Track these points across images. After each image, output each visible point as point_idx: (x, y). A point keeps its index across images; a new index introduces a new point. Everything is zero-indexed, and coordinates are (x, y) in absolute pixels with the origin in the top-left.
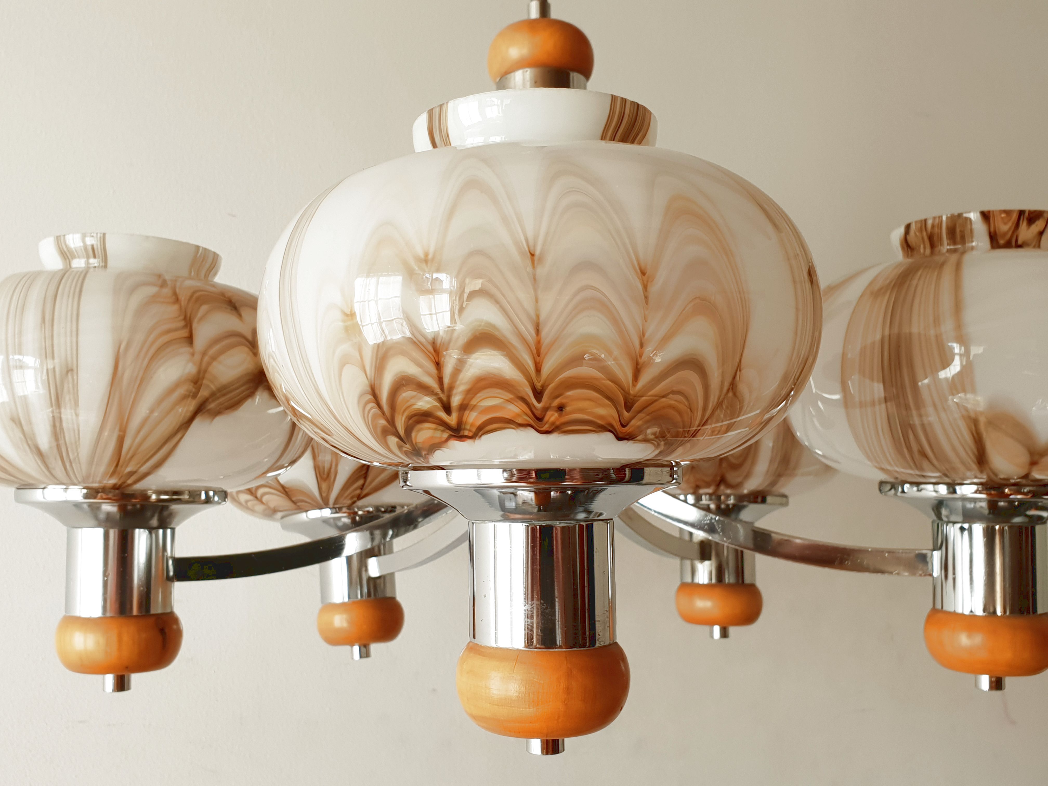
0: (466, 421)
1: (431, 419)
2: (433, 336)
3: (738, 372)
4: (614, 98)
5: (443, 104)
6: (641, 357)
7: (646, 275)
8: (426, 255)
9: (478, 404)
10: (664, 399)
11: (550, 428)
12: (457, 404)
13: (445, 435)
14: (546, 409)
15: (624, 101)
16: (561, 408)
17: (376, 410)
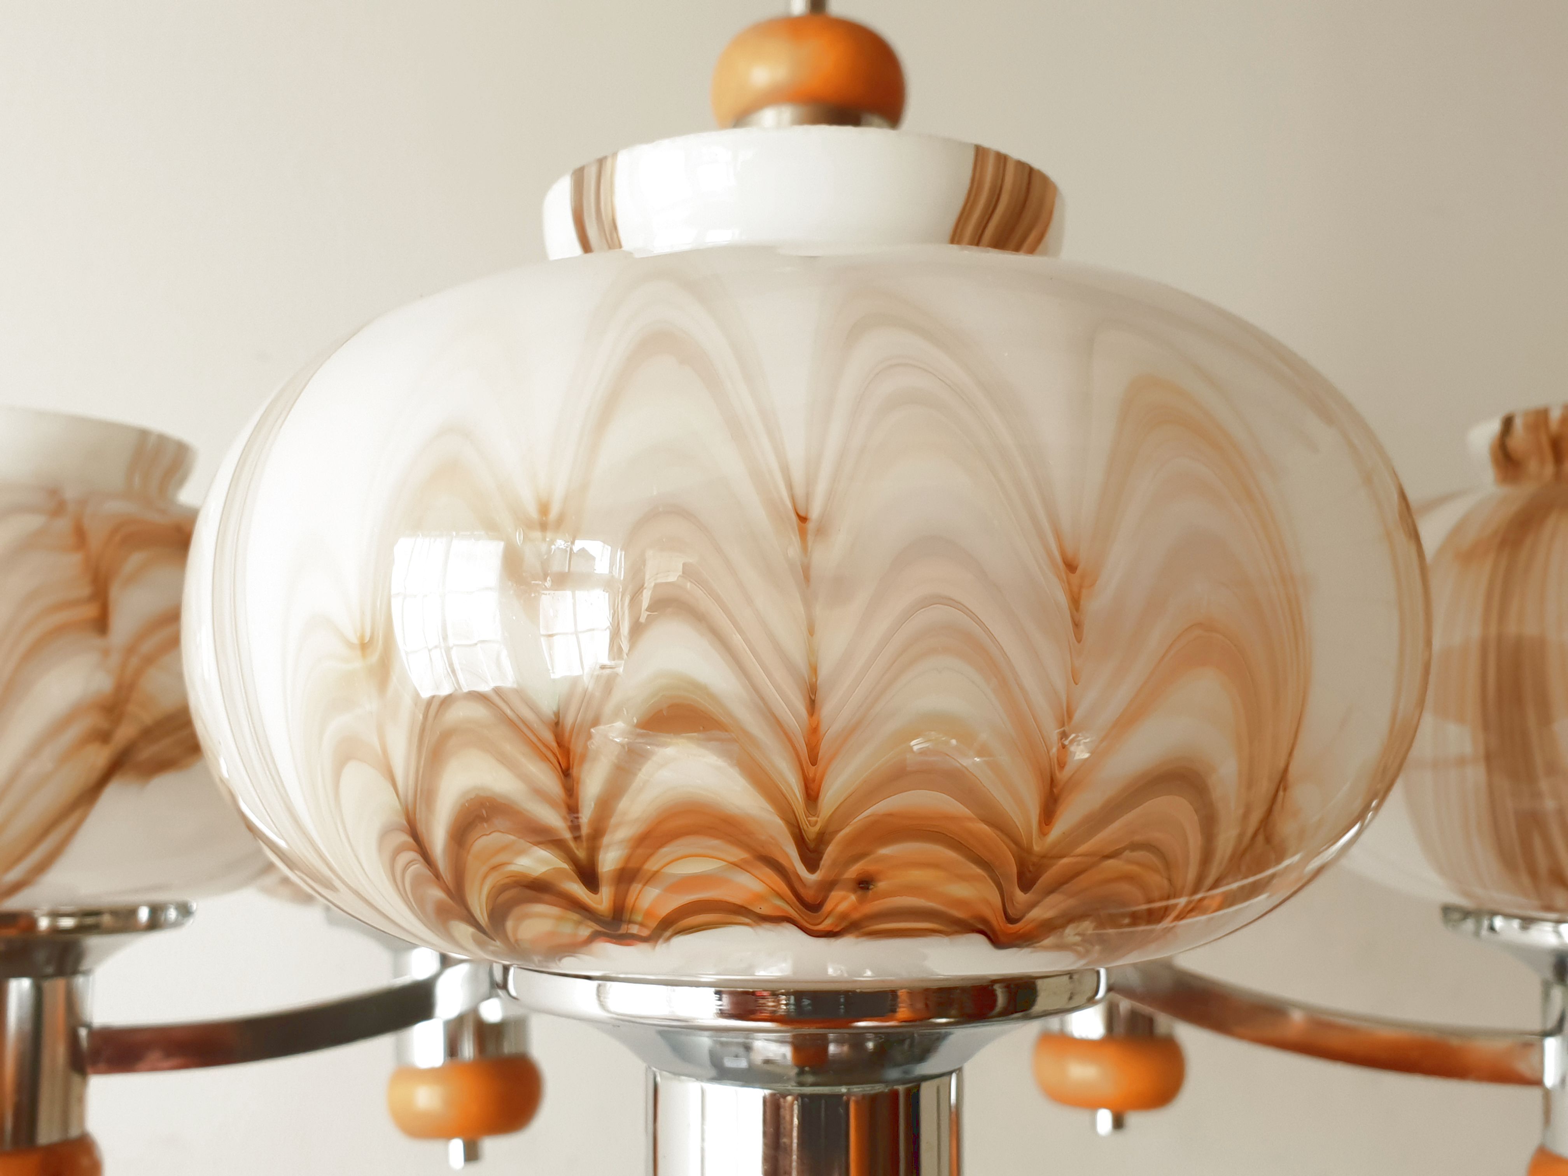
0: (634, 905)
1: (546, 897)
2: (555, 708)
3: (1281, 793)
4: (980, 152)
5: (605, 158)
6: (1062, 765)
7: (1078, 571)
8: (544, 509)
9: (663, 871)
10: (1111, 862)
11: (837, 926)
12: (613, 867)
13: (585, 931)
14: (828, 886)
15: (1002, 159)
16: (864, 884)
17: (419, 867)
